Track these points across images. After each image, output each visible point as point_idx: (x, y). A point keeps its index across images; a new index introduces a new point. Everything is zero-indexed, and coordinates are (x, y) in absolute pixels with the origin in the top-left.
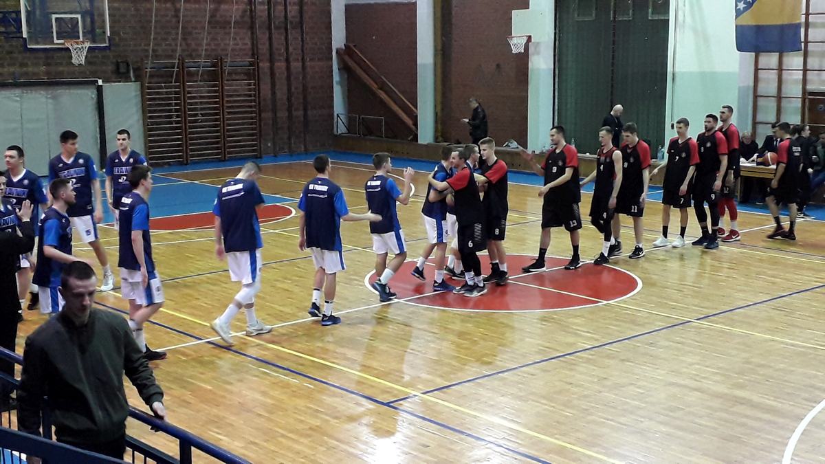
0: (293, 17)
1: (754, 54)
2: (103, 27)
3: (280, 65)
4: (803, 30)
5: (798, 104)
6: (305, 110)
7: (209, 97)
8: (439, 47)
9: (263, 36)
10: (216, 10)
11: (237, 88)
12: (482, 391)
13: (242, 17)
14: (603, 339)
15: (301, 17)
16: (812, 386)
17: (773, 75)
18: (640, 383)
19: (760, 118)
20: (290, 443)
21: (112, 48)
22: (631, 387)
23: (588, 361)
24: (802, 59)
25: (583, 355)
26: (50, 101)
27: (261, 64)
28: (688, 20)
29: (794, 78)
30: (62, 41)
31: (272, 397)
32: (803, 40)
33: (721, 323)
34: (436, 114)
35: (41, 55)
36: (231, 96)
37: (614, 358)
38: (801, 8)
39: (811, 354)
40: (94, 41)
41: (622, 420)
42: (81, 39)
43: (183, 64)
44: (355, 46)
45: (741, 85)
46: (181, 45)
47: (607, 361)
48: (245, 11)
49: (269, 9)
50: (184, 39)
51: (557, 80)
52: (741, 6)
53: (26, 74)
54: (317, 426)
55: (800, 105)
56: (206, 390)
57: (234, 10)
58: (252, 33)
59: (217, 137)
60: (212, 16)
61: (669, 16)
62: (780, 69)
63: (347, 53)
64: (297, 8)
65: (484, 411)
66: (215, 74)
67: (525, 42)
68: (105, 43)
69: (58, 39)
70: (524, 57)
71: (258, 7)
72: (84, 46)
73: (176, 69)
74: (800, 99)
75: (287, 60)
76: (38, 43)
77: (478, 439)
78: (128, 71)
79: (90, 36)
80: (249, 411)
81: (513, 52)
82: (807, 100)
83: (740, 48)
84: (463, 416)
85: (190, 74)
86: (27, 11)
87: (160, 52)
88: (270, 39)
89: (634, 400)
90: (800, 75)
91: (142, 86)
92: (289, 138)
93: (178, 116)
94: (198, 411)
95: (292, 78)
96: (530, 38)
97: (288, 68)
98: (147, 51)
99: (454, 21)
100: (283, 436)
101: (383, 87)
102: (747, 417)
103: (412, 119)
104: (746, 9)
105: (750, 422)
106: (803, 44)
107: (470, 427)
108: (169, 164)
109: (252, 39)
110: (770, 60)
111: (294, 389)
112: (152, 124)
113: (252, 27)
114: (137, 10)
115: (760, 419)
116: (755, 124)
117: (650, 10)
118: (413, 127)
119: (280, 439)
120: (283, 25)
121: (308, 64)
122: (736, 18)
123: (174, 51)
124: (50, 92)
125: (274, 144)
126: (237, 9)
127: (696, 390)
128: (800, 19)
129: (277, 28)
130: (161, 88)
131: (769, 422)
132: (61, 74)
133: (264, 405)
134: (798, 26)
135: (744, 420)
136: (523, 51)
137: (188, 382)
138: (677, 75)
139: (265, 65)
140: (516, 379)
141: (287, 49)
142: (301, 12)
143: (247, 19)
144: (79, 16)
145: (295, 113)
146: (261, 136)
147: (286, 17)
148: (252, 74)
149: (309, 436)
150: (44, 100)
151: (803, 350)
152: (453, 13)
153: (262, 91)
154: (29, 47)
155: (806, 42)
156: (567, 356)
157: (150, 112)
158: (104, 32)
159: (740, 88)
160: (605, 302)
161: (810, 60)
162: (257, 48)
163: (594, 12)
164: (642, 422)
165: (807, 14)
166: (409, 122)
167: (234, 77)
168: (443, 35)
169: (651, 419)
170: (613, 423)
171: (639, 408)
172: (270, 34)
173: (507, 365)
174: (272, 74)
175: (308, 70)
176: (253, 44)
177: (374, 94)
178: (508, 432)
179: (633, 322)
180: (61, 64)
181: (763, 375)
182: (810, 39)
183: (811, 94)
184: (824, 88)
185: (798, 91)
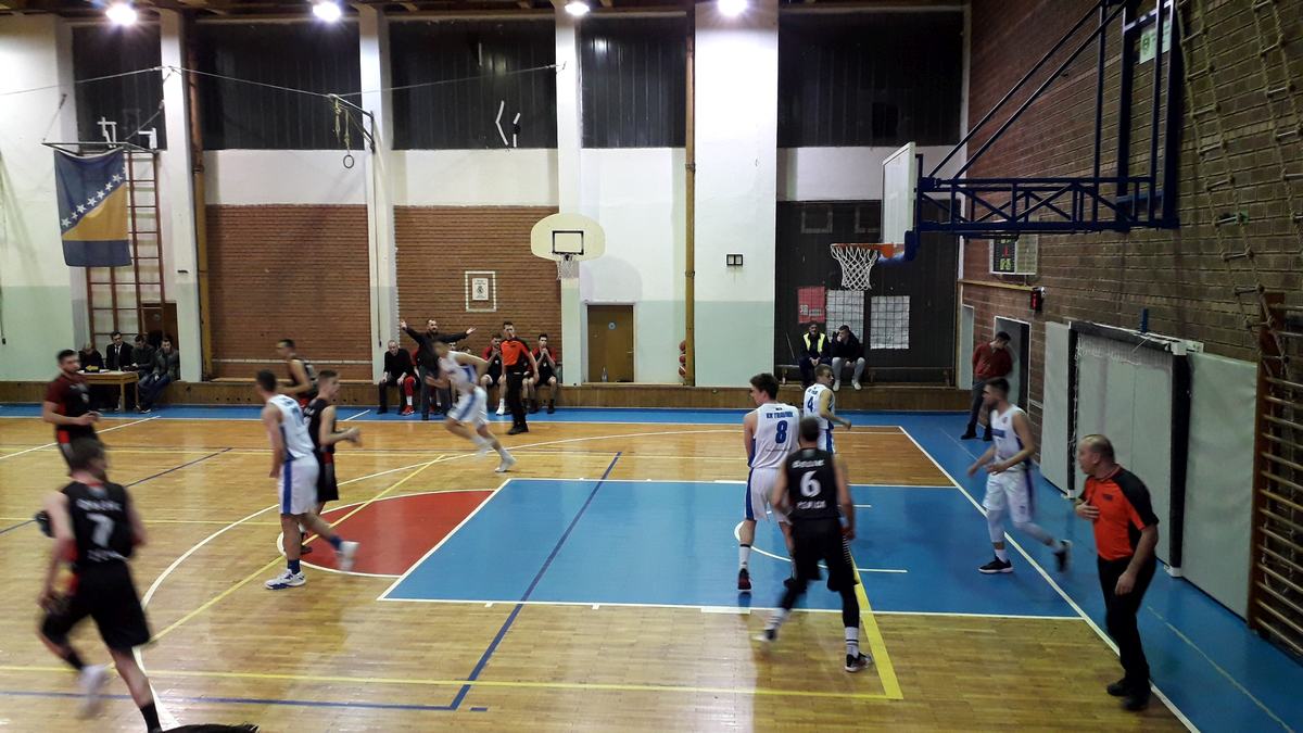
1: (84, 268)
4: (131, 248)
5: (134, 313)
17: (107, 289)
19: (98, 329)
24: (133, 274)
29: (127, 290)
32: (132, 255)
38: (126, 225)
45: (75, 298)
52: (66, 222)
55: (136, 316)
62: (113, 283)
74: (136, 309)
82: (143, 311)
83: (69, 262)
90: (133, 288)
104: (71, 226)
110: (102, 274)
122: (62, 234)
128: (127, 236)
134: (126, 243)
155: (136, 258)
159: (73, 301)
161: (141, 274)
165: (134, 233)
182: (139, 255)
183: (146, 305)
184: (158, 300)
185: (132, 303)
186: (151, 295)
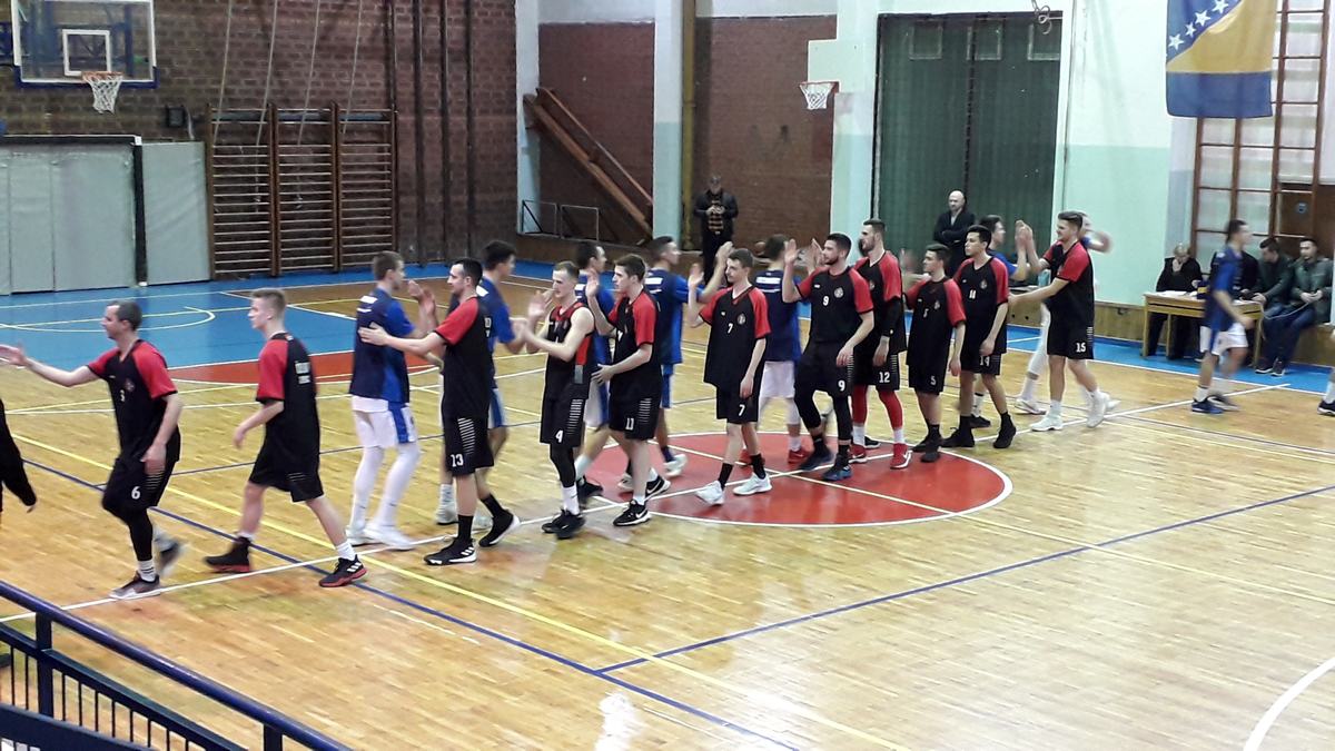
0: (453, 42)
1: (1195, 119)
2: (146, 51)
3: (432, 120)
4: (1274, 84)
5: (1264, 201)
6: (471, 192)
7: (316, 169)
8: (690, 97)
9: (404, 72)
10: (329, 28)
11: (362, 155)
12: (752, 655)
13: (372, 40)
14: (949, 574)
15: (468, 44)
16: (1285, 657)
17: (1226, 155)
18: (1007, 646)
19: (1203, 223)
20: (439, 734)
21: (159, 86)
22: (993, 652)
23: (923, 608)
24: (1272, 129)
25: (916, 599)
26: (56, 169)
27: (401, 118)
28: (1092, 63)
29: (1258, 160)
30: (77, 73)
31: (410, 658)
32: (1274, 98)
33: (1138, 551)
34: (683, 205)
35: (44, 94)
36: (351, 168)
37: (966, 604)
38: (1271, 46)
39: (1282, 604)
40: (131, 75)
41: (977, 705)
42: (109, 70)
43: (273, 115)
44: (552, 92)
45: (1174, 169)
46: (271, 83)
47: (952, 609)
48: (376, 31)
49: (416, 30)
50: (277, 74)
51: (878, 154)
52: (1176, 42)
53: (19, 125)
54: (485, 707)
55: (1268, 204)
56: (303, 644)
57: (359, 29)
58: (387, 67)
59: (327, 234)
60: (323, 38)
61: (1060, 56)
62: (1237, 146)
63: (540, 101)
64: (460, 28)
65: (753, 686)
66: (326, 131)
67: (829, 91)
68: (148, 77)
69: (72, 68)
70: (826, 117)
71: (398, 25)
72: (113, 81)
73: (262, 122)
74: (1268, 195)
75: (443, 113)
76: (38, 75)
77: (745, 731)
78: (184, 123)
79: (123, 66)
80: (374, 680)
81: (809, 107)
82: (1279, 196)
83: (1174, 109)
84: (722, 694)
85: (286, 131)
86: (23, 24)
87: (237, 95)
88: (417, 76)
89: (998, 673)
90: (1268, 155)
91: (206, 146)
92: (444, 238)
93: (263, 198)
94: (291, 678)
95: (451, 140)
96: (836, 85)
97: (444, 125)
98: (217, 91)
99: (714, 55)
100: (428, 721)
101: (597, 158)
102: (1178, 703)
103: (643, 211)
104: (1183, 48)
105: (1183, 713)
106: (1274, 106)
107: (731, 712)
108: (247, 276)
109: (387, 75)
110: (1220, 129)
111: (446, 646)
112: (222, 210)
113: (387, 59)
114: (200, 24)
115: (1197, 708)
116: (1195, 231)
117: (1030, 46)
118: (646, 226)
119: (423, 726)
120: (438, 55)
121: (478, 118)
122: (1167, 61)
123: (260, 93)
124: (57, 154)
125: (419, 247)
126: (363, 28)
127: (1097, 658)
128: (1270, 65)
129: (428, 59)
130: (236, 152)
131: (1213, 712)
132: (75, 125)
133: (399, 672)
134: (1267, 77)
135: (1173, 708)
136: (825, 106)
137: (273, 630)
138: (1071, 150)
139: (407, 119)
140: (807, 635)
141: (443, 94)
142: (467, 35)
143: (381, 45)
144: (106, 33)
145: (453, 198)
146: (397, 233)
147: (442, 41)
148: (386, 132)
149: (471, 722)
150: (46, 167)
151: (1266, 597)
152: (714, 42)
153: (401, 163)
154: (24, 81)
155: (1280, 103)
156: (890, 601)
157: (219, 190)
158: (147, 60)
159: (1171, 175)
160: (952, 514)
161: (1284, 132)
162: (395, 89)
163: (940, 46)
164: (1010, 709)
165: (1282, 58)
166: (639, 216)
167: (357, 137)
168: (697, 77)
169: (1024, 705)
170: (962, 710)
171: (1005, 686)
172: (417, 68)
173: (793, 612)
174: (419, 134)
175: (477, 129)
176: (388, 85)
177: (584, 171)
178: (793, 721)
179: (995, 547)
180: (75, 110)
181: (1204, 637)
182: (1285, 98)
183: (1287, 186)
184: (1308, 177)
185: (1263, 180)
186: (1297, 170)
